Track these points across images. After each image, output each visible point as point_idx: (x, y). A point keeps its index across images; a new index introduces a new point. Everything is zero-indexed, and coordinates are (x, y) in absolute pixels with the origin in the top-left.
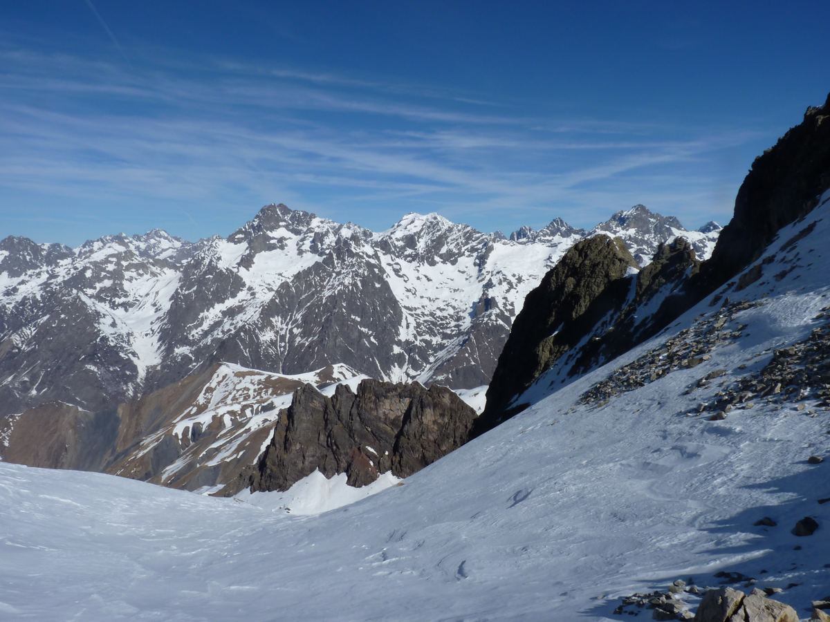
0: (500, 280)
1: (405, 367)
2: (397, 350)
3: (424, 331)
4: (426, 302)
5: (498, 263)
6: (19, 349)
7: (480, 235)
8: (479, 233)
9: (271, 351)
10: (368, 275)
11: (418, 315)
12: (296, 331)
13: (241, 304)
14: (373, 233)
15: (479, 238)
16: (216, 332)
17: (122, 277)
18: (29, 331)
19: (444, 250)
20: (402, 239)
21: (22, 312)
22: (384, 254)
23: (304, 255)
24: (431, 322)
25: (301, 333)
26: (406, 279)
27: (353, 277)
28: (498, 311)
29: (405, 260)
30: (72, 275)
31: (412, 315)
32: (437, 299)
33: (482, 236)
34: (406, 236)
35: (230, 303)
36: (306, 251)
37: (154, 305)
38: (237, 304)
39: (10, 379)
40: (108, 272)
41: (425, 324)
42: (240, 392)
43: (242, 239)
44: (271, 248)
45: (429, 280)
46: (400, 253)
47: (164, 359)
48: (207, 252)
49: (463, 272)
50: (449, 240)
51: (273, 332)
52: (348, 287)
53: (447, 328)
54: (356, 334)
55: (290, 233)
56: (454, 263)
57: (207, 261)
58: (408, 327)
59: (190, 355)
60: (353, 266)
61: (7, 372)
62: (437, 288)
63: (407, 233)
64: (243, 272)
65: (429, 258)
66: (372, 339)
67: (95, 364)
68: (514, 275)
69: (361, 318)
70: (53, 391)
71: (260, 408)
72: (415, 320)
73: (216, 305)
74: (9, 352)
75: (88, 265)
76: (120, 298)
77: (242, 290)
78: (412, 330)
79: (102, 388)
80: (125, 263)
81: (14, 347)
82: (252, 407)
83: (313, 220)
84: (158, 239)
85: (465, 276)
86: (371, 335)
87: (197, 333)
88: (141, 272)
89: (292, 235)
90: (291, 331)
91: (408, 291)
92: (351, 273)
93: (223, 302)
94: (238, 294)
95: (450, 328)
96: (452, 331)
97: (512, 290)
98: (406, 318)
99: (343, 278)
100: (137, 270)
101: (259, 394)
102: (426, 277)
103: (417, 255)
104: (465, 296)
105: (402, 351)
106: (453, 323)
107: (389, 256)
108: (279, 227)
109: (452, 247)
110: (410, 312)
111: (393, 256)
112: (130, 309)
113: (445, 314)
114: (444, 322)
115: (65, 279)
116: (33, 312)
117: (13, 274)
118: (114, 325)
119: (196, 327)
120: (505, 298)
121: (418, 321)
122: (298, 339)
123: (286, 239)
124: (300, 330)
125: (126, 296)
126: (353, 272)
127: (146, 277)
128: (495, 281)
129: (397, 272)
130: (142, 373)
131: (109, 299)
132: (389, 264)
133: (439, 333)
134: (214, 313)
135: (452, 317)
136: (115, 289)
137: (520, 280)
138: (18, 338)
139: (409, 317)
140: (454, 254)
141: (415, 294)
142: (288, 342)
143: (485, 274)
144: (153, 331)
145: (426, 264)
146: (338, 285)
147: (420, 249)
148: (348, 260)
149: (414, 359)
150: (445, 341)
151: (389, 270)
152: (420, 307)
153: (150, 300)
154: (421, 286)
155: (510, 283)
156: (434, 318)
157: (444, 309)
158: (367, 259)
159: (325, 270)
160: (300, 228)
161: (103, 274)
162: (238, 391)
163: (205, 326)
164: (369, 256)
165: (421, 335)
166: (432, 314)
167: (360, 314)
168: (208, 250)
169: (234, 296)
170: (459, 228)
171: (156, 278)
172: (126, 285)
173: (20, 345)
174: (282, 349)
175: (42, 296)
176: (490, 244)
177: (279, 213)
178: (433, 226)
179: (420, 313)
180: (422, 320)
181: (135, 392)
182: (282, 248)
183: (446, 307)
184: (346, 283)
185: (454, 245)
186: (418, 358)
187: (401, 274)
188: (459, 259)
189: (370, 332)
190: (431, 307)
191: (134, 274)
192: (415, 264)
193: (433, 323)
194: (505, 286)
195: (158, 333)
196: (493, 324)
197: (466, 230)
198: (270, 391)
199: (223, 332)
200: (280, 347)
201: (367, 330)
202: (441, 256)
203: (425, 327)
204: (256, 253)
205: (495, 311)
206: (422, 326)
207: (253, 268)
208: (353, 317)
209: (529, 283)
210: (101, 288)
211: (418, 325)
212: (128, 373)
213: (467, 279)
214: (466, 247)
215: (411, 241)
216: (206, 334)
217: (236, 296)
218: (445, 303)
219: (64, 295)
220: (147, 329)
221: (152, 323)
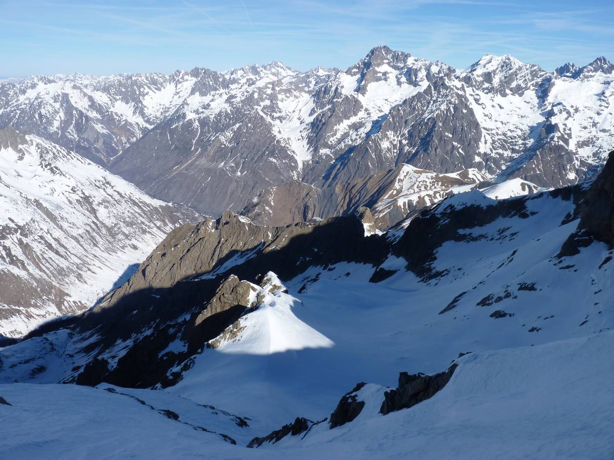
0: (561, 110)
1: (483, 171)
2: (477, 159)
3: (498, 147)
4: (499, 125)
5: (559, 96)
6: (225, 145)
7: (544, 73)
8: (543, 71)
9: (388, 155)
10: (458, 103)
11: (494, 134)
12: (404, 142)
13: (361, 121)
14: (456, 70)
15: (543, 75)
16: (346, 140)
17: (277, 99)
18: (229, 134)
19: (514, 85)
20: (482, 76)
21: (220, 121)
22: (467, 87)
23: (402, 85)
24: (503, 140)
25: (407, 143)
26: (484, 107)
27: (447, 104)
28: (560, 135)
29: (483, 92)
30: (246, 96)
31: (489, 134)
32: (508, 122)
33: (546, 74)
34: (485, 73)
35: (354, 119)
36: (404, 83)
37: (299, 119)
38: (358, 121)
39: (223, 164)
40: (267, 95)
41: (499, 142)
42: (421, 183)
43: (357, 72)
44: (378, 79)
45: (501, 107)
46: (479, 86)
47: (313, 156)
48: (333, 82)
49: (528, 103)
50: (518, 77)
51: (388, 142)
52: (443, 112)
53: (515, 145)
54: (450, 146)
55: (391, 68)
56: (521, 95)
57: (333, 89)
58: (486, 143)
59: (331, 155)
60: (447, 96)
61: (220, 159)
62: (508, 114)
63: (485, 70)
64: (360, 97)
65: (502, 90)
66: (460, 150)
67: (275, 158)
68: (572, 107)
69: (453, 134)
70: (250, 173)
71: (444, 193)
72: (491, 138)
73: (344, 120)
74: (220, 147)
75: (255, 90)
76: (276, 113)
77: (361, 111)
78: (489, 145)
79: (280, 173)
80: (277, 89)
81: (222, 144)
82: (440, 193)
83: (409, 59)
84: (276, 68)
85: (530, 105)
86: (459, 148)
87: (333, 140)
88: (288, 95)
89: (393, 70)
90: (400, 142)
91: (485, 115)
92: (446, 102)
93: (349, 119)
94: (358, 114)
95: (518, 145)
96: (520, 147)
97: (570, 118)
98: (485, 136)
99: (440, 105)
100: (285, 94)
101: (433, 185)
102: (499, 105)
103: (493, 88)
104: (530, 121)
105: (481, 160)
106: (521, 142)
107: (471, 88)
108: (384, 63)
109: (520, 82)
110: (487, 132)
111: (474, 88)
112: (283, 121)
113: (514, 134)
114: (514, 141)
115: (242, 99)
116: (226, 121)
117: (203, 94)
118: (280, 132)
119: (333, 136)
120: (565, 125)
121: (493, 138)
122: (407, 148)
123: (388, 73)
124: (407, 141)
125: (280, 112)
126: (447, 100)
127: (292, 98)
128: (556, 110)
129: (477, 101)
130: (300, 166)
131: (269, 113)
132: (471, 95)
133: (510, 149)
134: (342, 127)
135: (520, 137)
136: (273, 107)
137: (577, 110)
138: (224, 138)
139: (487, 136)
140: (522, 88)
141: (491, 118)
142: (399, 150)
143: (547, 104)
144: (303, 137)
145: (499, 95)
146: (436, 110)
147: (495, 84)
148: (443, 91)
149: (490, 167)
150: (514, 155)
151: (471, 99)
152: (495, 128)
153: (296, 115)
154: (495, 112)
155: (568, 113)
156: (506, 137)
157: (513, 131)
158: (456, 91)
159: (425, 99)
160: (399, 64)
161: (265, 96)
162: (420, 182)
163: (338, 136)
164: (457, 89)
165: (496, 149)
166: (504, 134)
167: (452, 132)
168: (334, 80)
169: (356, 114)
170: (528, 67)
171: (297, 100)
172: (280, 104)
173: (225, 143)
174: (395, 154)
175: (231, 110)
176: (553, 81)
177: (384, 53)
178: (506, 65)
179: (495, 133)
180: (496, 138)
181: (298, 177)
182: (386, 80)
183: (515, 129)
184: (442, 109)
185: (522, 80)
186: (493, 166)
187: (480, 102)
188: (525, 92)
189: (459, 145)
190: (503, 128)
191: (284, 97)
192: (490, 95)
193: (505, 141)
194: (565, 115)
195: (306, 139)
196: (555, 144)
197: (533, 69)
198: (440, 183)
199: (352, 140)
200: (394, 153)
201: (456, 144)
202: (511, 90)
203: (499, 143)
204: (368, 83)
205: (557, 134)
206: (497, 143)
207: (367, 94)
208: (447, 134)
209: (584, 112)
210: (264, 106)
211: (494, 142)
212: (293, 164)
213: (531, 108)
214: (532, 83)
215: (488, 77)
216: (339, 141)
217: (357, 115)
218: (514, 126)
219: (245, 111)
220: (298, 135)
221: (301, 132)
